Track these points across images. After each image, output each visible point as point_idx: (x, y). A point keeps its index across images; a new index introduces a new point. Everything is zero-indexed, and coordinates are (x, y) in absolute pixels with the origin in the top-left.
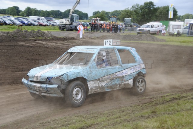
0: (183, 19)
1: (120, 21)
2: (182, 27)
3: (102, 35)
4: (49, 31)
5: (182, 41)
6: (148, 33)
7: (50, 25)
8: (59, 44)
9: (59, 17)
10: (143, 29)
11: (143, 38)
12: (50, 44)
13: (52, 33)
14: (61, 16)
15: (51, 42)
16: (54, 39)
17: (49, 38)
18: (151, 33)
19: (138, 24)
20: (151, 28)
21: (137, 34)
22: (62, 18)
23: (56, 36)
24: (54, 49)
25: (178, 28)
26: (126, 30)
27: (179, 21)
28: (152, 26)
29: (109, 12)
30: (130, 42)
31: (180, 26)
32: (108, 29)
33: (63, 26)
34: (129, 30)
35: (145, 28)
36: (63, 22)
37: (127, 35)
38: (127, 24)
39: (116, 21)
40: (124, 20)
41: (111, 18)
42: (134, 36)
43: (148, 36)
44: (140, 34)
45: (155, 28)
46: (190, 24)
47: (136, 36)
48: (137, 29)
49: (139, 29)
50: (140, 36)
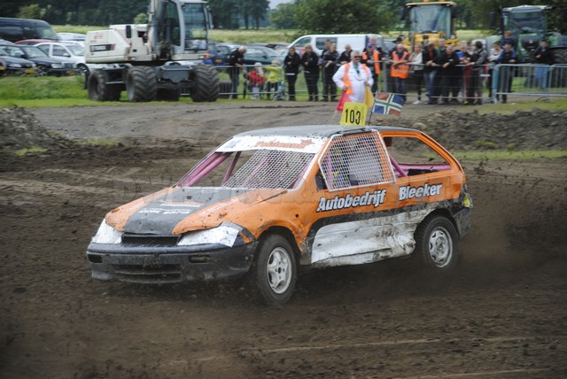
1: (470, 27)
4: (20, 103)
7: (24, 66)
8: (92, 190)
9: (83, 15)
12: (36, 186)
13: (43, 119)
14: (96, 7)
15: (41, 178)
16: (55, 158)
17: (22, 152)
22: (104, 22)
23: (70, 136)
24: (63, 218)
26: (517, 81)
30: (549, 160)
32: (400, 79)
33: (113, 74)
34: (532, 83)
36: (109, 47)
37: (522, 114)
38: (520, 44)
39: (445, 30)
40: (502, 20)
41: (413, 10)
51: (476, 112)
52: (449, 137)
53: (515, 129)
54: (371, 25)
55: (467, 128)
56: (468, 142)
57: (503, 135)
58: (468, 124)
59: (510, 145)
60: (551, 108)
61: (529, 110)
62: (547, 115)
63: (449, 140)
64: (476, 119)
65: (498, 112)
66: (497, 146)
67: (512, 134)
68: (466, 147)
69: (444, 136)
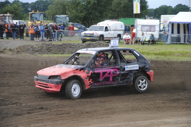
0: (157, 15)
2: (157, 29)
3: (18, 45)
5: (158, 52)
6: (100, 40)
10: (92, 33)
18: (105, 39)
19: (82, 24)
20: (105, 31)
21: (81, 42)
25: (150, 31)
27: (151, 18)
28: (106, 28)
29: (27, 4)
31: (154, 26)
34: (67, 35)
35: (94, 32)
37: (64, 44)
42: (77, 46)
43: (102, 45)
44: (87, 42)
45: (112, 30)
46: (170, 23)
47: (80, 45)
48: (81, 33)
49: (85, 34)
50: (87, 45)
51: (51, 43)
52: (44, 50)
53: (62, 48)
54: (20, 18)
55: (49, 48)
56: (49, 52)
57: (59, 50)
59: (61, 53)
60: (72, 43)
61: (66, 43)
62: (71, 45)
63: (44, 51)
64: (52, 45)
65: (57, 44)
66: (57, 53)
67: (61, 50)
68: (49, 53)
69: (43, 50)
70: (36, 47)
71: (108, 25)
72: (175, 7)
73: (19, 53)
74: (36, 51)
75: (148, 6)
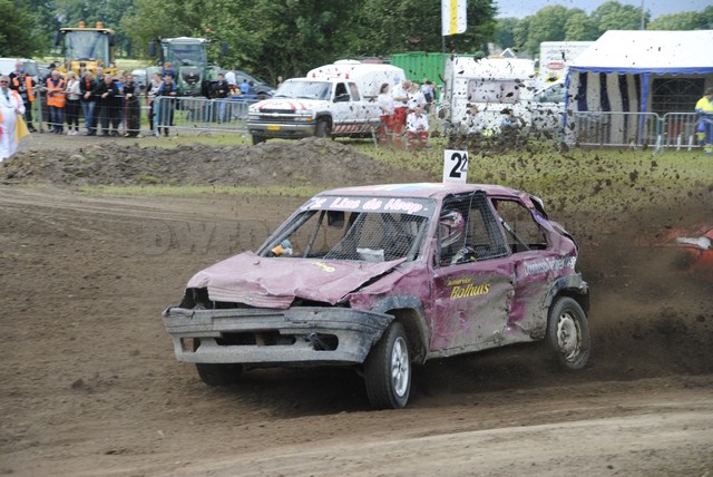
0: (529, 43)
1: (130, 56)
2: (527, 92)
6: (317, 134)
10: (289, 108)
11: (287, 168)
18: (337, 129)
19: (253, 74)
20: (334, 101)
21: (249, 139)
25: (500, 101)
27: (507, 55)
28: (341, 88)
30: (209, 196)
32: (56, 108)
34: (194, 116)
35: (297, 104)
37: (184, 148)
38: (180, 77)
39: (103, 58)
40: (162, 51)
41: (68, 35)
42: (232, 156)
43: (323, 151)
44: (268, 141)
45: (362, 98)
46: (572, 69)
47: (241, 153)
48: (246, 107)
49: (262, 110)
50: (270, 152)
51: (136, 145)
52: (109, 171)
53: (176, 163)
54: (23, 49)
55: (127, 162)
56: (128, 176)
57: (165, 169)
58: (128, 158)
59: (173, 180)
60: (213, 143)
61: (190, 145)
62: (208, 150)
63: (108, 174)
64: (137, 152)
65: (159, 146)
66: (158, 180)
67: (174, 168)
68: (127, 182)
69: (104, 170)
70: (77, 159)
71: (347, 77)
72: (594, 14)
73: (14, 181)
74: (80, 175)
75: (495, 9)
